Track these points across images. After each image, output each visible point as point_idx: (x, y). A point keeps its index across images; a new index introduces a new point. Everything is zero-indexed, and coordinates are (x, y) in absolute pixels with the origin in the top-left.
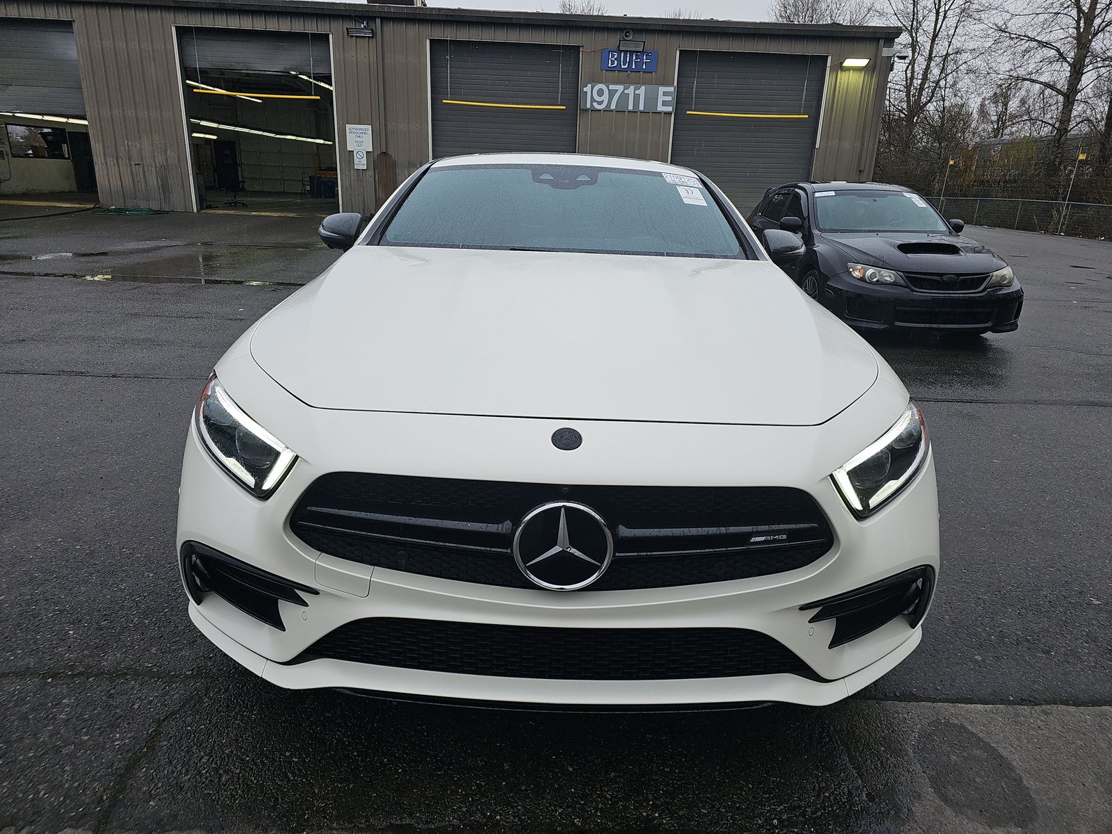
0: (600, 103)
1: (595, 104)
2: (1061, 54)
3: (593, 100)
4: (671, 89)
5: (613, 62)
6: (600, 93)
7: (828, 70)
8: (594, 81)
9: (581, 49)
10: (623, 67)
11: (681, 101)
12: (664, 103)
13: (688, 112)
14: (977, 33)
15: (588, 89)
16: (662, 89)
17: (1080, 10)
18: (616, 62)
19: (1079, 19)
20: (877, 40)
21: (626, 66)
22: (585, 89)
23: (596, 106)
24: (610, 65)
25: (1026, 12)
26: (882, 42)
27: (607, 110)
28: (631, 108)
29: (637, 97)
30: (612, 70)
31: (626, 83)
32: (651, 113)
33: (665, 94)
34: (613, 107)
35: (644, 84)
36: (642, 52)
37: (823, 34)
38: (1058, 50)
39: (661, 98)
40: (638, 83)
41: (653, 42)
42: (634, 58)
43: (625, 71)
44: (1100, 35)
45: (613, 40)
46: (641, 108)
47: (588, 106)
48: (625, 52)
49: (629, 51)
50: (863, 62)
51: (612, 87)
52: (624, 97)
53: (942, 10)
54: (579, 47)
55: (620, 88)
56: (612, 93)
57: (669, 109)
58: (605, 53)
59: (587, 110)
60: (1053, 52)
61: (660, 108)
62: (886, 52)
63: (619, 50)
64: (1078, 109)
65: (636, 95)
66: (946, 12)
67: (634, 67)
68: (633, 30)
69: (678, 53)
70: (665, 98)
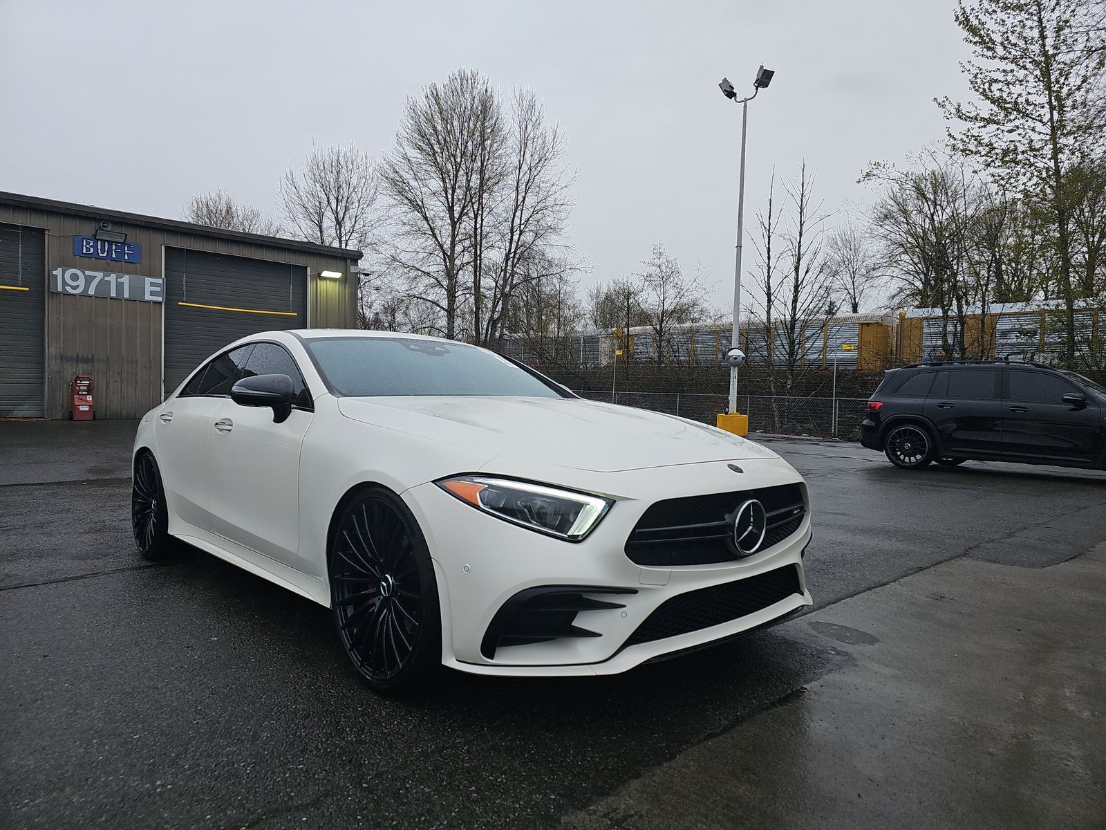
0: (76, 287)
1: (68, 288)
2: (438, 282)
3: (65, 284)
4: (160, 281)
5: (88, 249)
6: (75, 277)
7: (309, 278)
8: (66, 265)
9: (46, 232)
10: (100, 255)
11: (171, 292)
12: (152, 293)
13: (180, 303)
14: (379, 260)
15: (58, 272)
16: (148, 280)
17: (444, 253)
18: (92, 250)
19: (445, 259)
20: (345, 259)
21: (105, 255)
22: (54, 273)
23: (69, 289)
24: (84, 251)
25: (410, 249)
26: (349, 261)
27: (84, 295)
28: (113, 294)
29: (120, 287)
30: (89, 256)
31: (107, 270)
32: (137, 300)
33: (152, 284)
34: (91, 292)
35: (127, 273)
36: (124, 243)
37: (302, 249)
38: (436, 279)
39: (148, 289)
40: (121, 272)
41: (134, 235)
42: (114, 248)
43: (102, 258)
44: (461, 272)
45: (88, 228)
46: (126, 295)
47: (60, 289)
48: (103, 241)
49: (107, 241)
50: (338, 275)
51: (87, 273)
52: (104, 284)
53: (343, 239)
54: (44, 230)
55: (100, 275)
56: (89, 280)
57: (160, 299)
58: (77, 241)
59: (58, 294)
60: (432, 280)
61: (148, 297)
62: (353, 269)
63: (95, 238)
64: (458, 321)
65: (120, 283)
66: (347, 241)
67: (114, 256)
68: (112, 222)
69: (163, 248)
70: (153, 288)
